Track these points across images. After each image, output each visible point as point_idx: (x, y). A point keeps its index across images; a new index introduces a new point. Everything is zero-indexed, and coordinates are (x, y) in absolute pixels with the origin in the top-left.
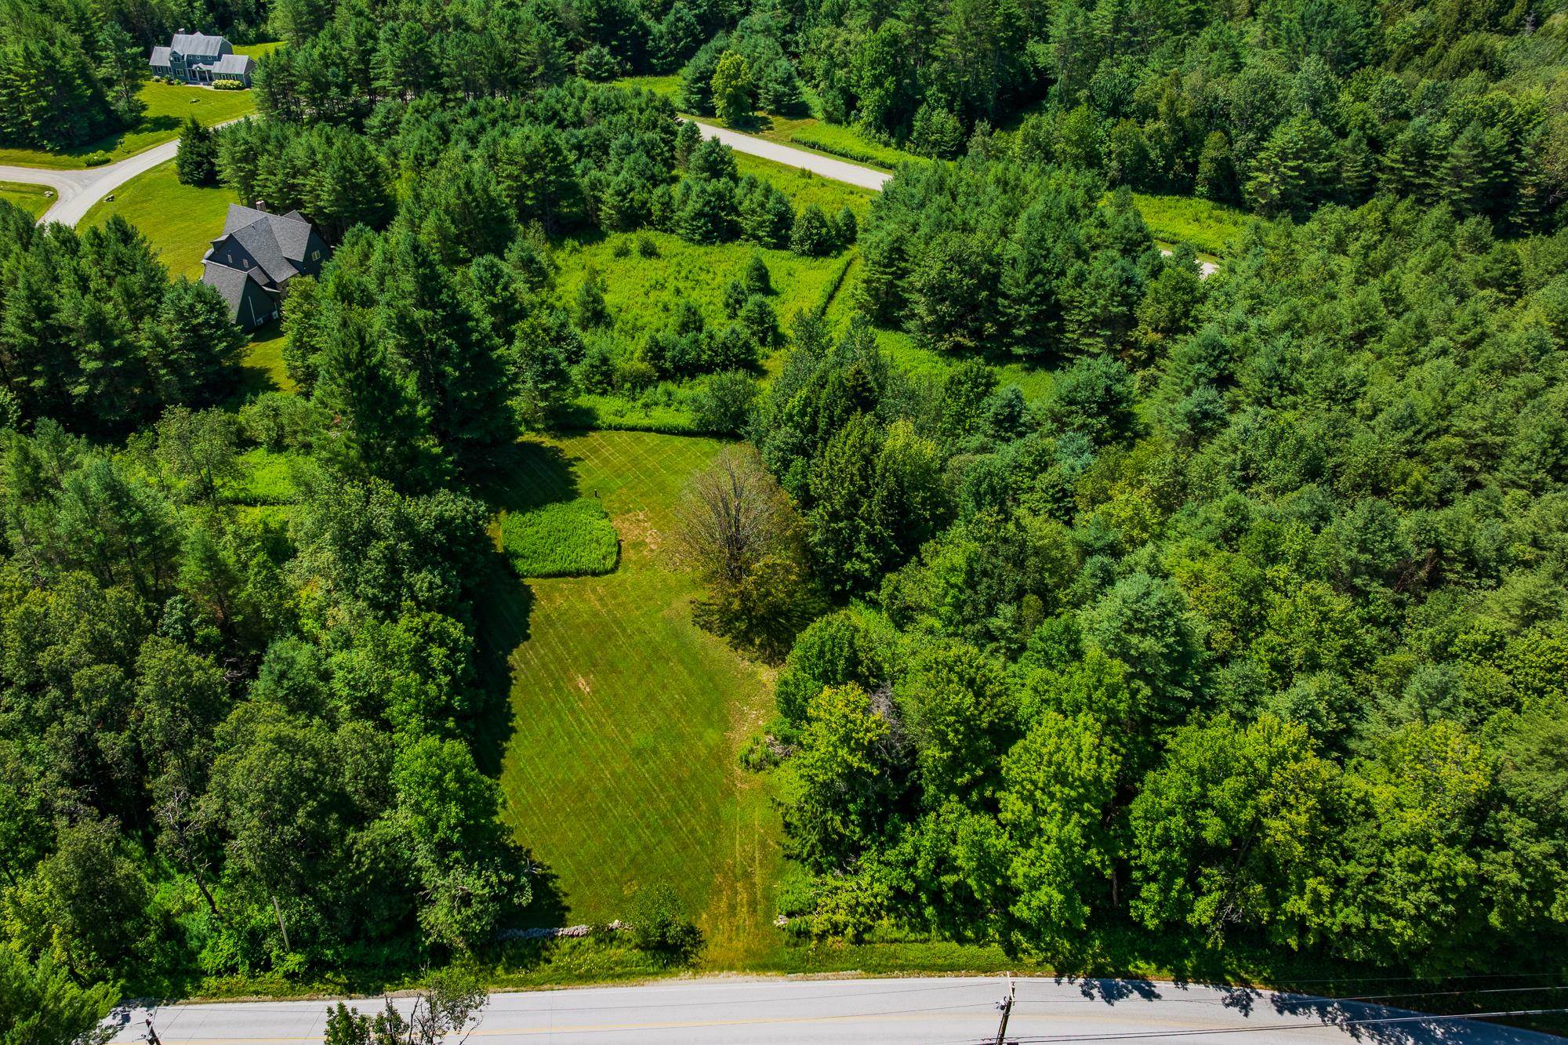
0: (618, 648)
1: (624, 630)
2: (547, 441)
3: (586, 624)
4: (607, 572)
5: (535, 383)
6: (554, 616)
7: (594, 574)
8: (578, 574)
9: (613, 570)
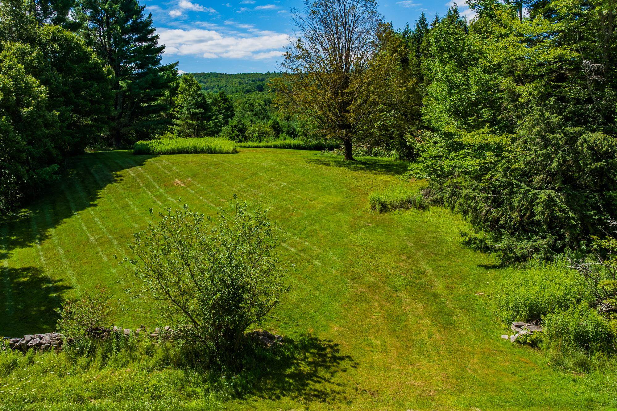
8: (194, 152)
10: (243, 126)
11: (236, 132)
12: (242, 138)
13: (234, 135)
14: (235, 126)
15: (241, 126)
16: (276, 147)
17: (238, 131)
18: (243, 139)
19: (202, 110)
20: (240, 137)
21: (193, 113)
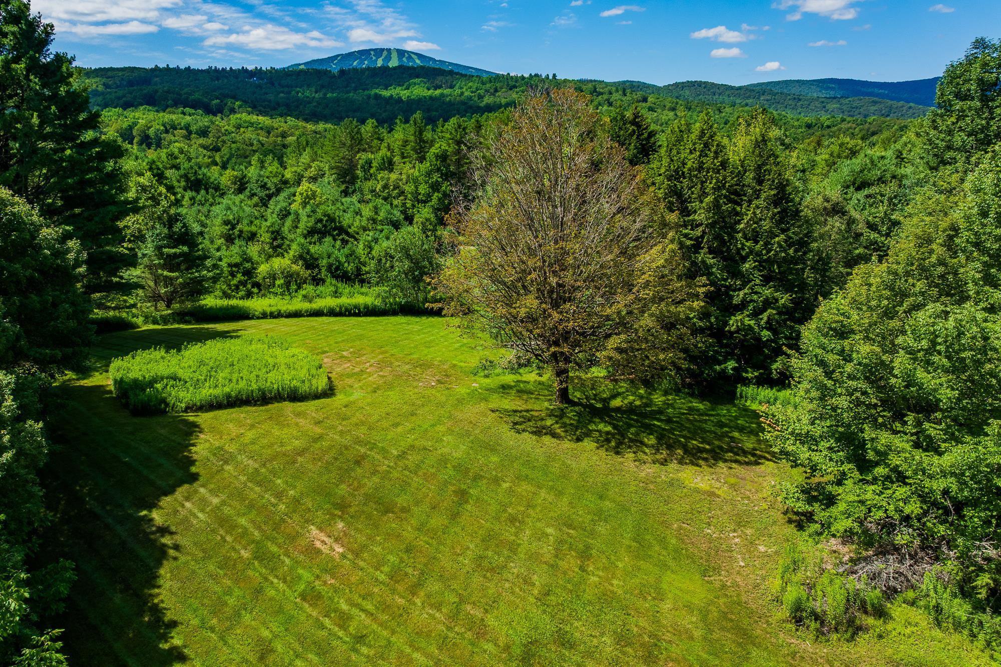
0: (385, 476)
1: (384, 452)
2: (177, 326)
3: (301, 452)
4: (317, 396)
5: (159, 248)
6: (231, 448)
7: (295, 396)
8: (264, 398)
9: (329, 392)
10: (252, 263)
11: (239, 276)
12: (253, 287)
13: (235, 282)
14: (236, 265)
15: (248, 265)
16: (332, 313)
17: (244, 275)
18: (255, 290)
19: (185, 249)
20: (249, 286)
21: (169, 256)
